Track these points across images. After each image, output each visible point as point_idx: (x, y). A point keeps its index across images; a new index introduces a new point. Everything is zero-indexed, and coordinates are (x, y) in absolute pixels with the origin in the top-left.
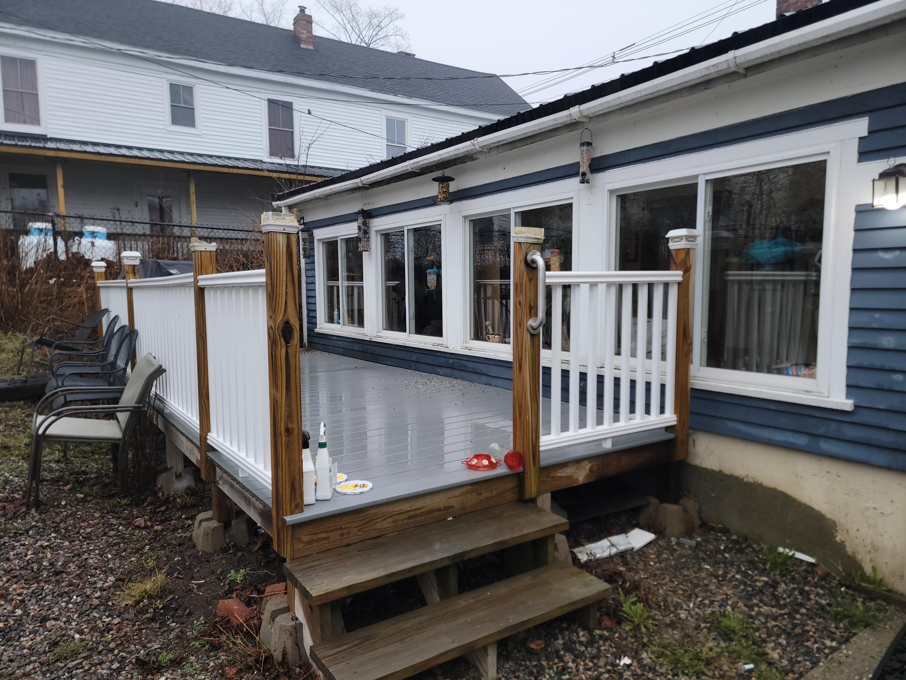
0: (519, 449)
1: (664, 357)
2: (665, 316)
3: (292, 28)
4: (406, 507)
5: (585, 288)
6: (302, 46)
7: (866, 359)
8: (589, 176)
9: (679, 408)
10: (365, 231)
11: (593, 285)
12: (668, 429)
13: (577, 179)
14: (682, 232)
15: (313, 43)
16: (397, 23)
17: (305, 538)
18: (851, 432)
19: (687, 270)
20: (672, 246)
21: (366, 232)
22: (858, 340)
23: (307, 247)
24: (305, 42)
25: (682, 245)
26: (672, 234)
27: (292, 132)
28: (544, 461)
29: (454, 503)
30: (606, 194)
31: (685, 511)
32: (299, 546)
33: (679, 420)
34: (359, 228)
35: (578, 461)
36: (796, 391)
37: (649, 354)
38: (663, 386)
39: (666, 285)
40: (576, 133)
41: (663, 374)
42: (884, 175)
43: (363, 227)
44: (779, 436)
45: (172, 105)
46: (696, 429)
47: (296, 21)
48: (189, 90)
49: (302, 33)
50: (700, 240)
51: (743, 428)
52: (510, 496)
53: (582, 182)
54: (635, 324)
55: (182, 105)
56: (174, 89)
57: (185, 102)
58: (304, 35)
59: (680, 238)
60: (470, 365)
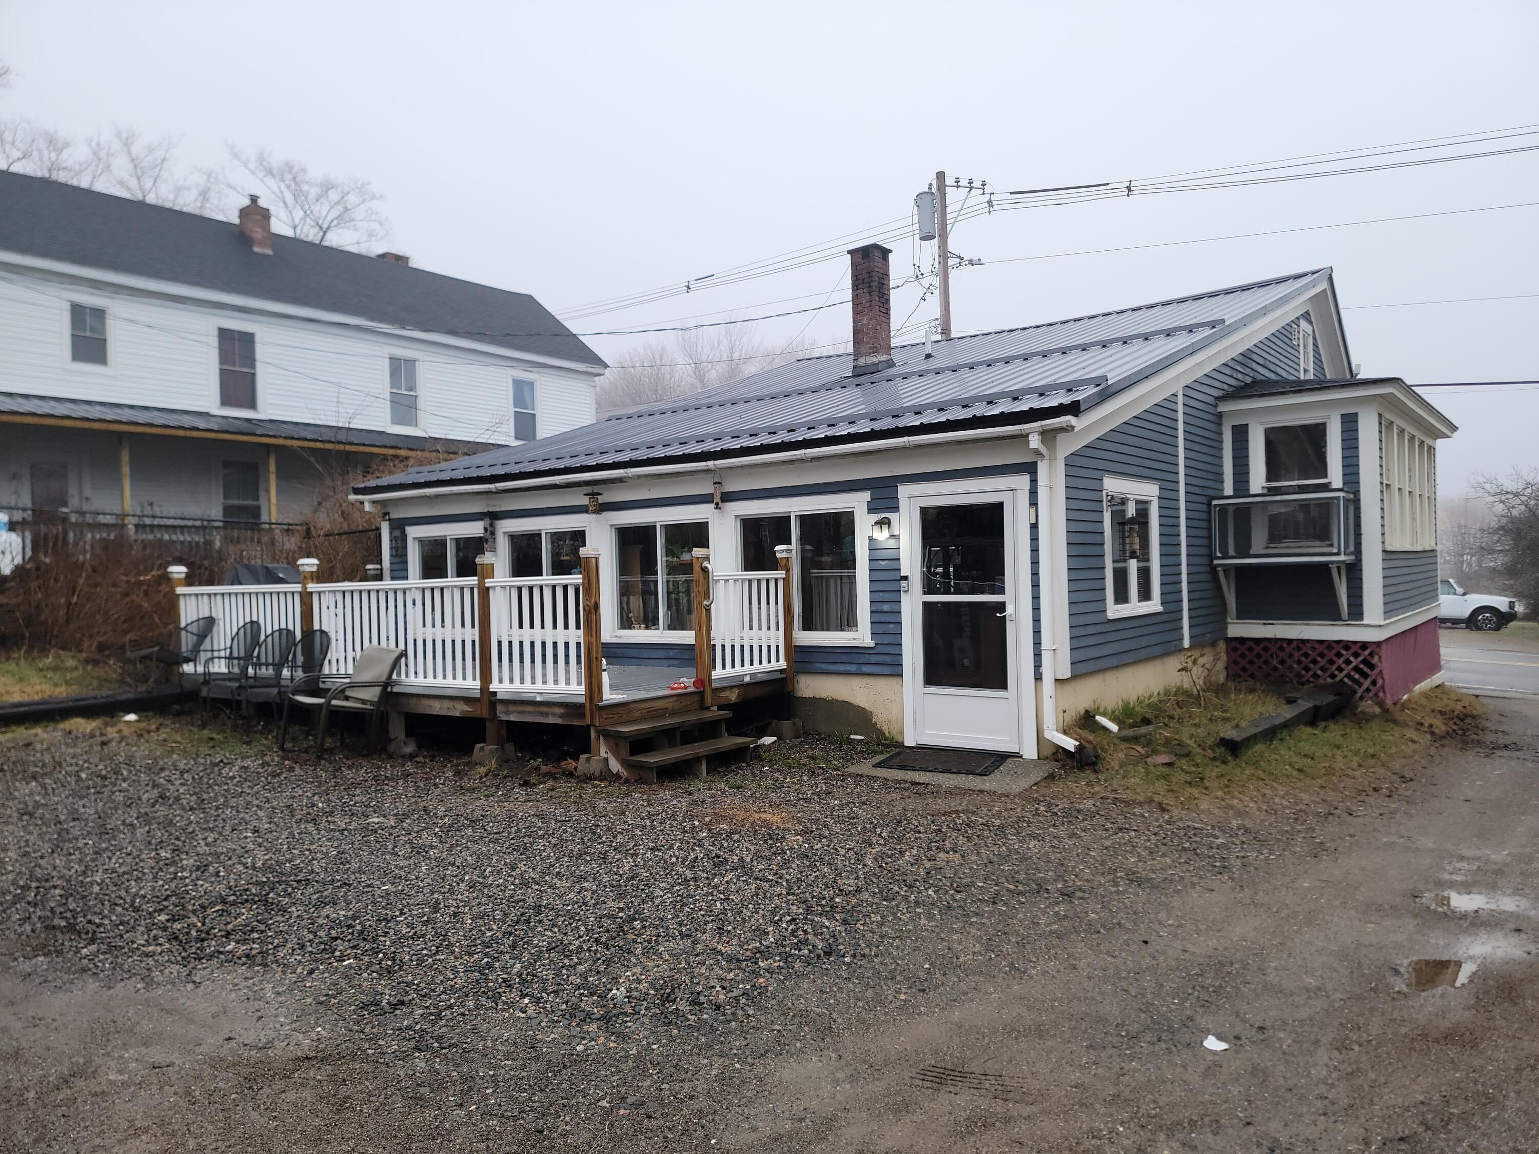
0: (700, 676)
1: (777, 629)
2: (777, 603)
3: (236, 221)
4: (646, 705)
5: (722, 582)
6: (256, 249)
7: (880, 618)
8: (721, 505)
9: (787, 658)
10: (491, 531)
11: (727, 581)
12: (781, 671)
13: (713, 506)
14: (783, 547)
15: (272, 246)
16: (374, 204)
17: (604, 716)
18: (875, 659)
19: (788, 571)
20: (778, 555)
21: (493, 533)
22: (874, 609)
23: (400, 545)
24: (260, 244)
25: (784, 555)
26: (777, 548)
27: (254, 375)
28: (714, 685)
29: (669, 706)
30: (733, 518)
31: (795, 725)
32: (602, 720)
33: (788, 666)
34: (486, 529)
35: (731, 687)
36: (849, 639)
37: (769, 628)
38: (778, 647)
39: (776, 580)
40: (711, 475)
41: (777, 638)
42: (876, 523)
43: (489, 529)
44: (842, 668)
45: (73, 335)
46: (798, 672)
47: (244, 213)
48: (100, 314)
49: (256, 232)
50: (794, 552)
51: (824, 666)
52: (696, 706)
53: (716, 508)
54: (759, 608)
55: (88, 334)
56: (77, 311)
57: (93, 330)
58: (258, 234)
59: (783, 551)
60: (619, 651)
